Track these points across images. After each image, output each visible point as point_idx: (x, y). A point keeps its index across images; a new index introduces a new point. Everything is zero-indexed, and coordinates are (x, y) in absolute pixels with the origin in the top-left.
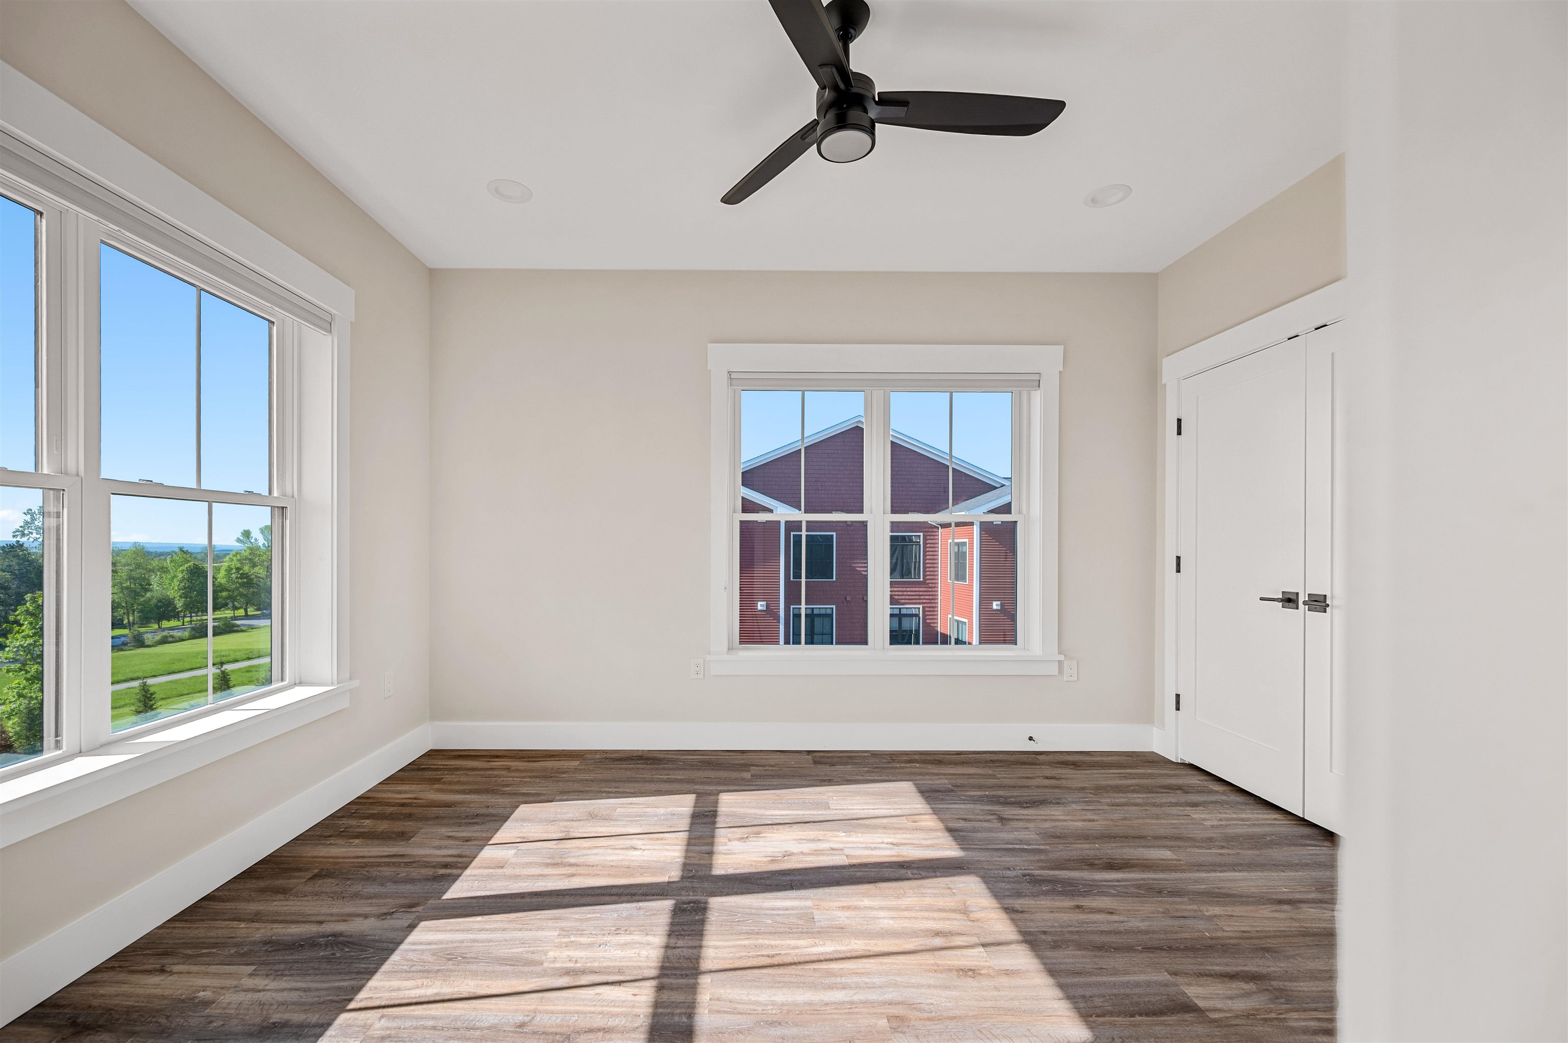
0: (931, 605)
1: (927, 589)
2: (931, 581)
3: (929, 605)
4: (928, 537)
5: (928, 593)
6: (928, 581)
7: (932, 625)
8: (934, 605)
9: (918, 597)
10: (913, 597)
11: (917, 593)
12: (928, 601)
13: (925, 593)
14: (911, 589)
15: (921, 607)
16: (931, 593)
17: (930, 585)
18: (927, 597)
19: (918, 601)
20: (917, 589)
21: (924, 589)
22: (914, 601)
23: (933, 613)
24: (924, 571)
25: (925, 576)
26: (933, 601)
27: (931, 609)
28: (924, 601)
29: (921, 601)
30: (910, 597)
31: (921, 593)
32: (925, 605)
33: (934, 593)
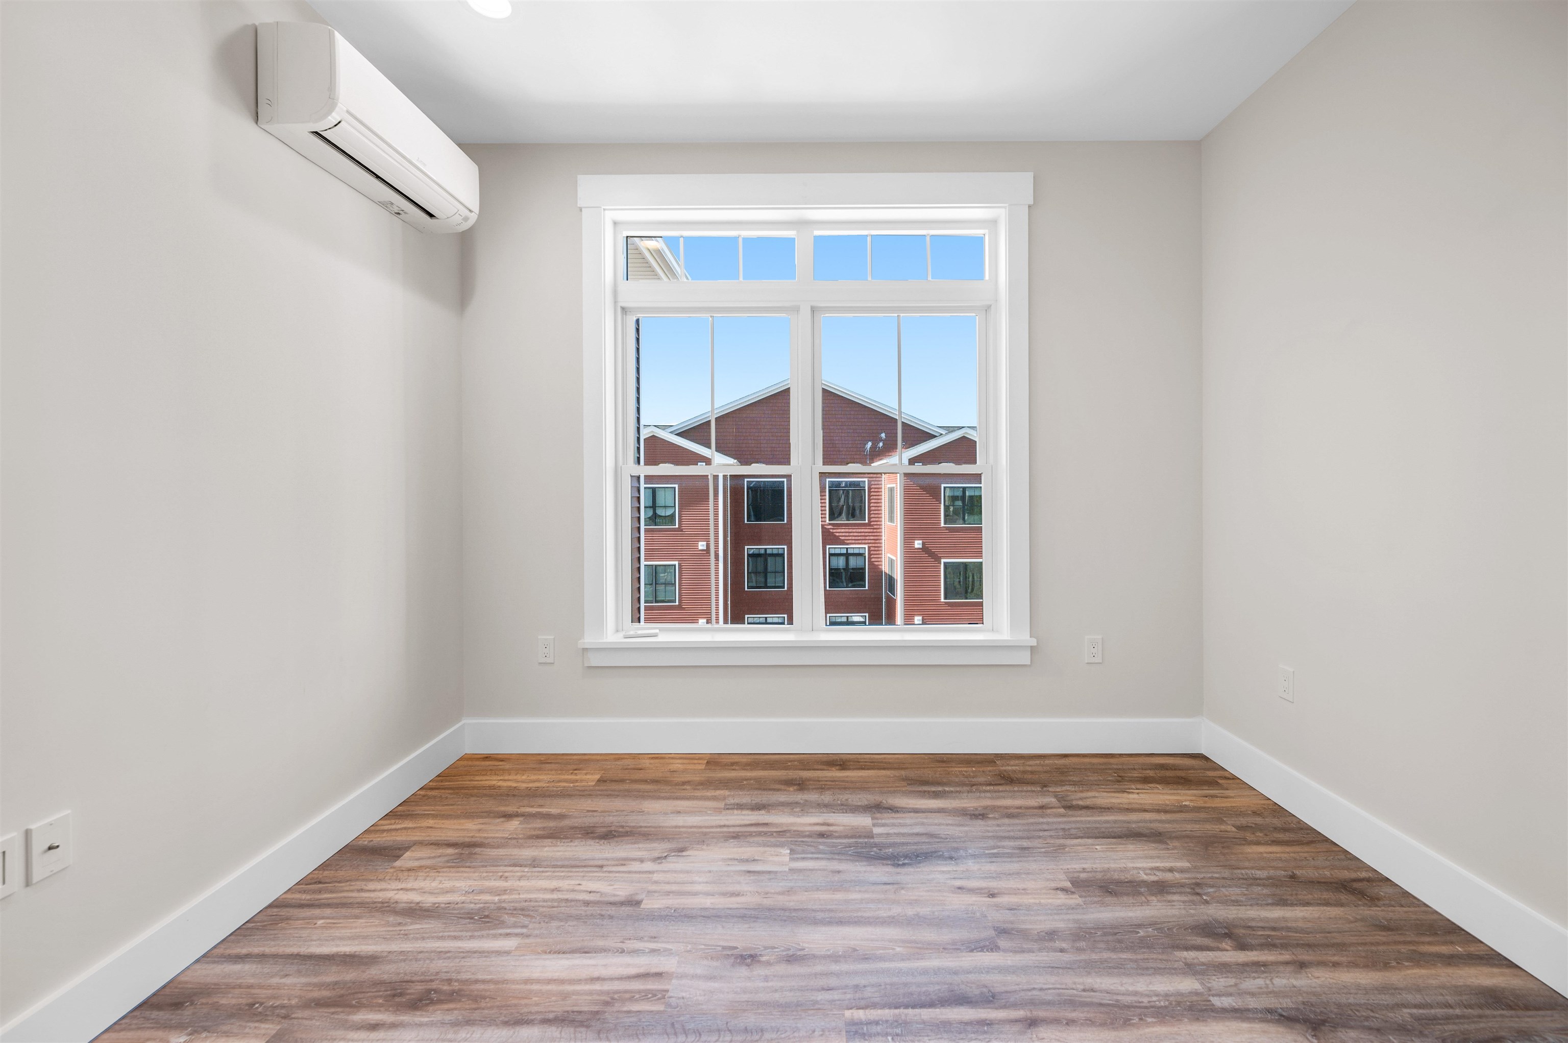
0: (876, 545)
1: (872, 530)
2: (875, 523)
3: (874, 545)
4: (873, 483)
5: (873, 534)
6: (872, 523)
7: (875, 563)
8: (879, 545)
9: (863, 538)
10: (859, 538)
11: (863, 534)
12: (873, 541)
13: (870, 534)
14: (857, 530)
15: (866, 546)
16: (876, 534)
17: (875, 527)
18: (872, 538)
19: (863, 541)
20: (862, 530)
21: (869, 530)
22: (860, 541)
23: (878, 552)
24: (869, 514)
25: (869, 518)
26: (877, 541)
27: (876, 549)
28: (870, 541)
29: (866, 541)
30: (856, 538)
31: (867, 534)
32: (871, 545)
33: (878, 534)
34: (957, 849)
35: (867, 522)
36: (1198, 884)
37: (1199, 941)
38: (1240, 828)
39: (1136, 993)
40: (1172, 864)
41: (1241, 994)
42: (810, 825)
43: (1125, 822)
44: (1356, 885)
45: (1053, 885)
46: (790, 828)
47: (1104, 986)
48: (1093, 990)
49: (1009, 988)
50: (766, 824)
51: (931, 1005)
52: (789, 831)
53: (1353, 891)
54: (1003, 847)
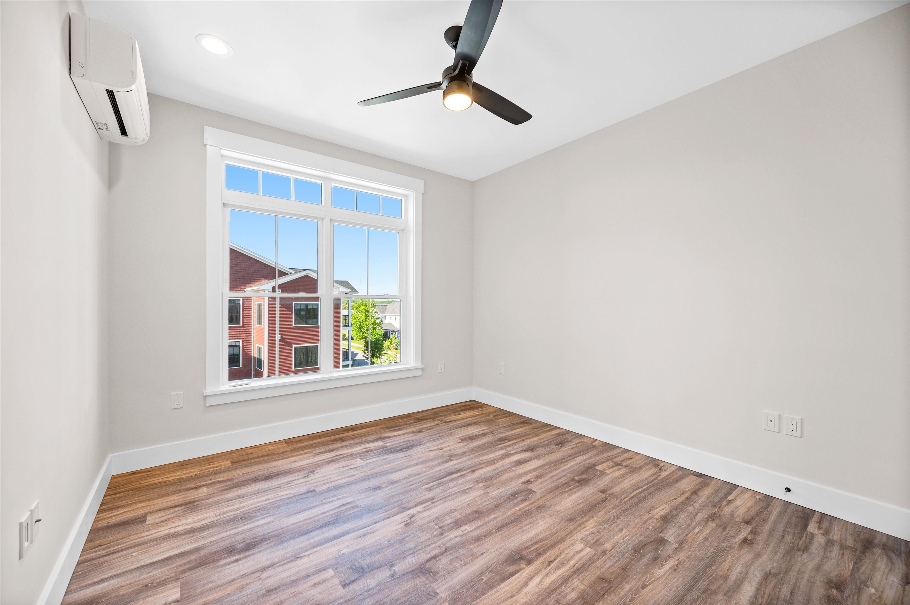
0: (248, 339)
1: (245, 330)
2: (247, 326)
3: (246, 339)
4: (245, 301)
5: (246, 333)
6: (245, 326)
7: (247, 351)
8: (250, 339)
9: (238, 335)
10: (236, 335)
11: (238, 333)
12: (246, 337)
13: (244, 333)
14: (234, 331)
15: (241, 340)
16: (247, 332)
17: (247, 328)
18: (245, 335)
19: (239, 337)
20: (238, 331)
21: (243, 330)
22: (236, 338)
23: (249, 344)
24: (243, 320)
25: (243, 323)
26: (248, 337)
27: (248, 342)
28: (243, 337)
29: (241, 337)
30: (234, 335)
31: (241, 333)
32: (244, 340)
33: (249, 332)
34: (420, 442)
35: (241, 325)
36: (492, 431)
37: (500, 443)
38: (494, 416)
39: (493, 457)
40: (484, 429)
41: (515, 449)
42: (360, 450)
43: (464, 422)
44: (526, 422)
45: (456, 442)
46: (353, 453)
47: (485, 459)
48: (483, 460)
49: (462, 467)
50: (341, 455)
51: (445, 477)
52: (353, 454)
53: (526, 423)
54: (434, 437)
